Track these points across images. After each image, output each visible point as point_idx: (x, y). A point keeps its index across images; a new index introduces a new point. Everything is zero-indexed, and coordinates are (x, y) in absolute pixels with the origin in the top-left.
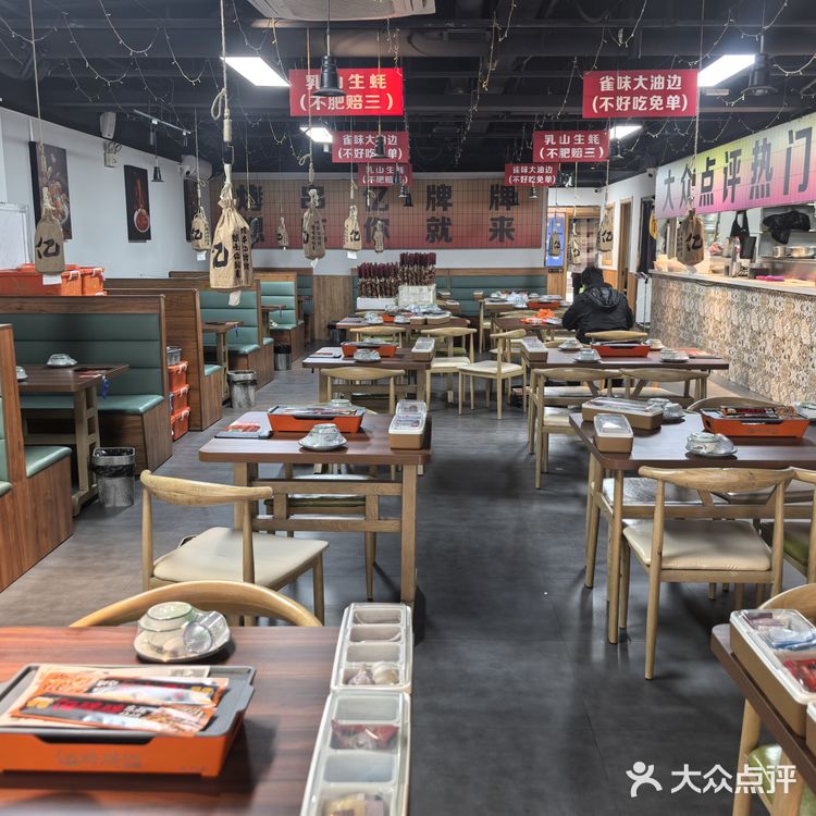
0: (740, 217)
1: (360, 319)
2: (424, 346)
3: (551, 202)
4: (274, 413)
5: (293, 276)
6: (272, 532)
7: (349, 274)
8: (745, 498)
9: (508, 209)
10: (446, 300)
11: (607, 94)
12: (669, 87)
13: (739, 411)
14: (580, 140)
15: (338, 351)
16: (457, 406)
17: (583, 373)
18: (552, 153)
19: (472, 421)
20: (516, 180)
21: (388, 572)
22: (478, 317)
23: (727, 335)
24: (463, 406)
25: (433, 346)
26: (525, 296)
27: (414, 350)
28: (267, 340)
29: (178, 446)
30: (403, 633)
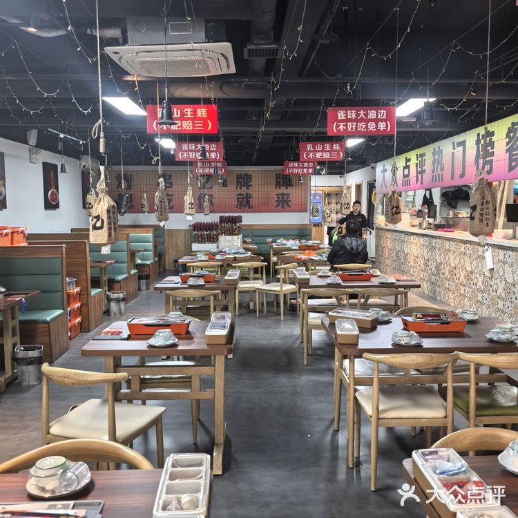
0: (428, 193)
1: (193, 257)
2: (233, 275)
3: (313, 184)
4: (132, 322)
5: (151, 230)
6: (130, 401)
7: (188, 228)
8: (431, 370)
9: (287, 188)
10: (249, 244)
11: (342, 121)
12: (379, 117)
13: (424, 316)
14: (328, 147)
15: (177, 279)
16: (256, 311)
17: (331, 291)
18: (311, 155)
19: (265, 322)
20: (291, 171)
21: (207, 425)
22: (270, 254)
23: (422, 265)
24: (259, 312)
25: (238, 274)
26: (297, 242)
27: (226, 278)
28: (133, 272)
29: (73, 343)
30: (203, 474)
